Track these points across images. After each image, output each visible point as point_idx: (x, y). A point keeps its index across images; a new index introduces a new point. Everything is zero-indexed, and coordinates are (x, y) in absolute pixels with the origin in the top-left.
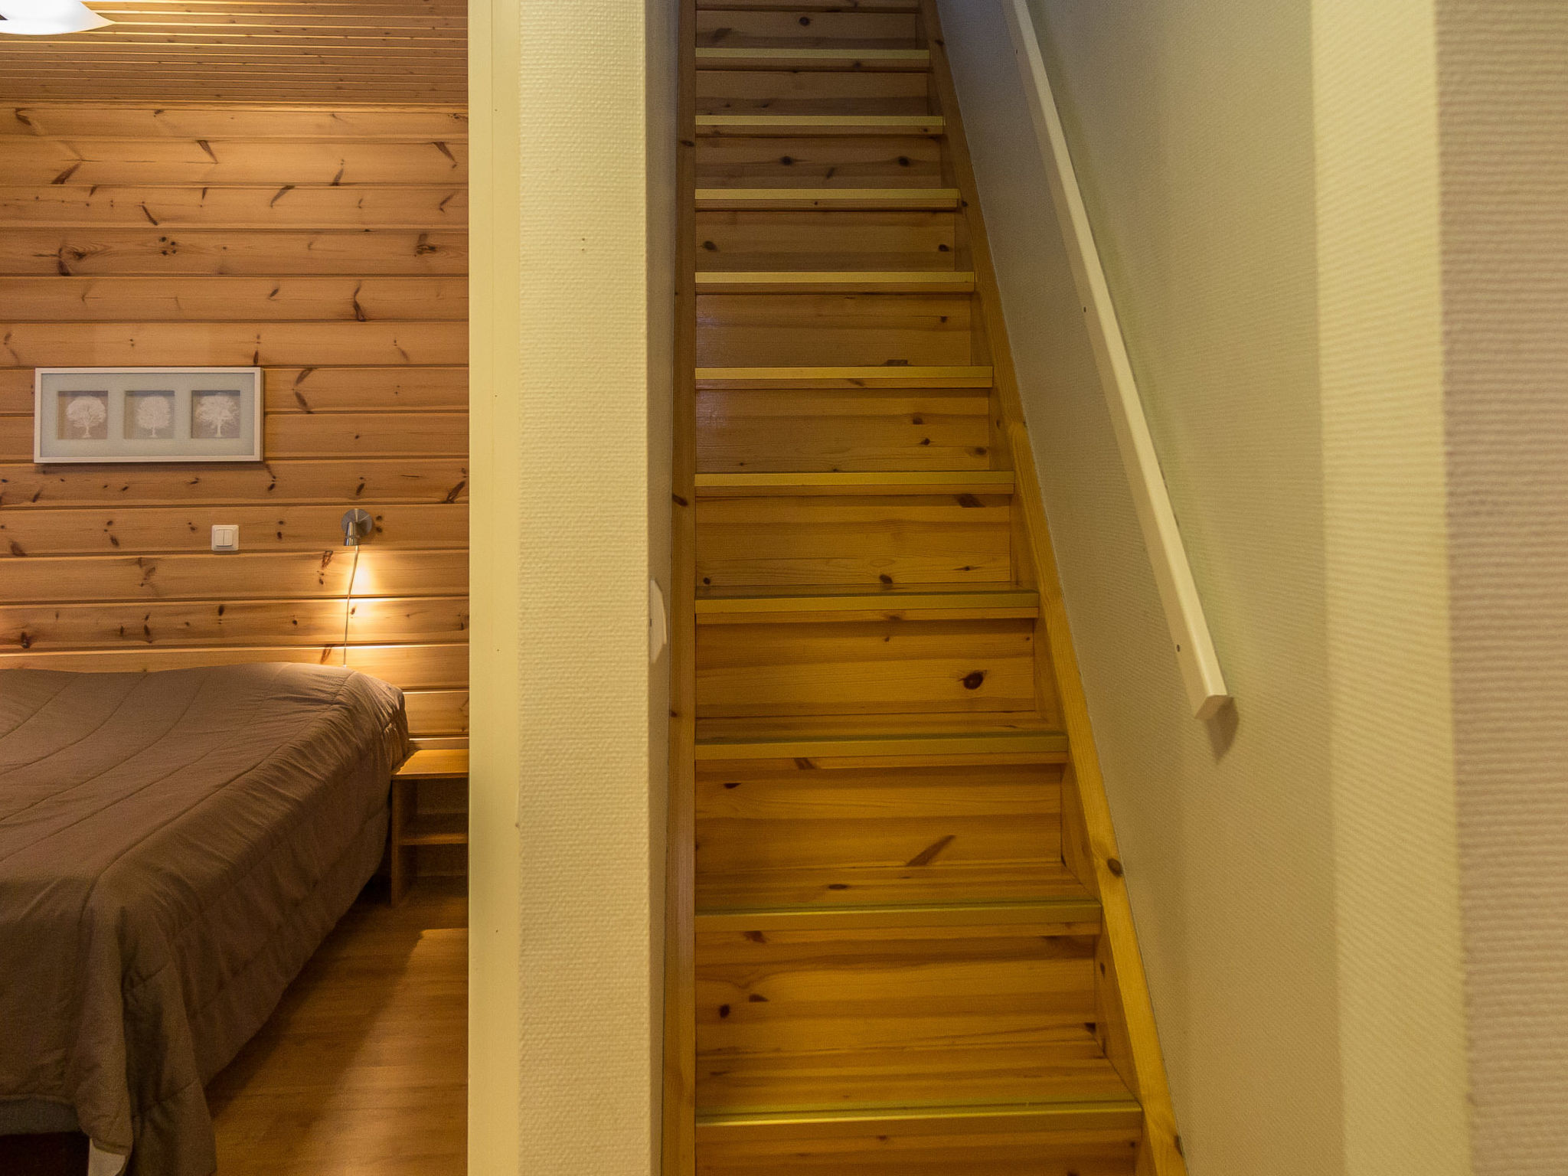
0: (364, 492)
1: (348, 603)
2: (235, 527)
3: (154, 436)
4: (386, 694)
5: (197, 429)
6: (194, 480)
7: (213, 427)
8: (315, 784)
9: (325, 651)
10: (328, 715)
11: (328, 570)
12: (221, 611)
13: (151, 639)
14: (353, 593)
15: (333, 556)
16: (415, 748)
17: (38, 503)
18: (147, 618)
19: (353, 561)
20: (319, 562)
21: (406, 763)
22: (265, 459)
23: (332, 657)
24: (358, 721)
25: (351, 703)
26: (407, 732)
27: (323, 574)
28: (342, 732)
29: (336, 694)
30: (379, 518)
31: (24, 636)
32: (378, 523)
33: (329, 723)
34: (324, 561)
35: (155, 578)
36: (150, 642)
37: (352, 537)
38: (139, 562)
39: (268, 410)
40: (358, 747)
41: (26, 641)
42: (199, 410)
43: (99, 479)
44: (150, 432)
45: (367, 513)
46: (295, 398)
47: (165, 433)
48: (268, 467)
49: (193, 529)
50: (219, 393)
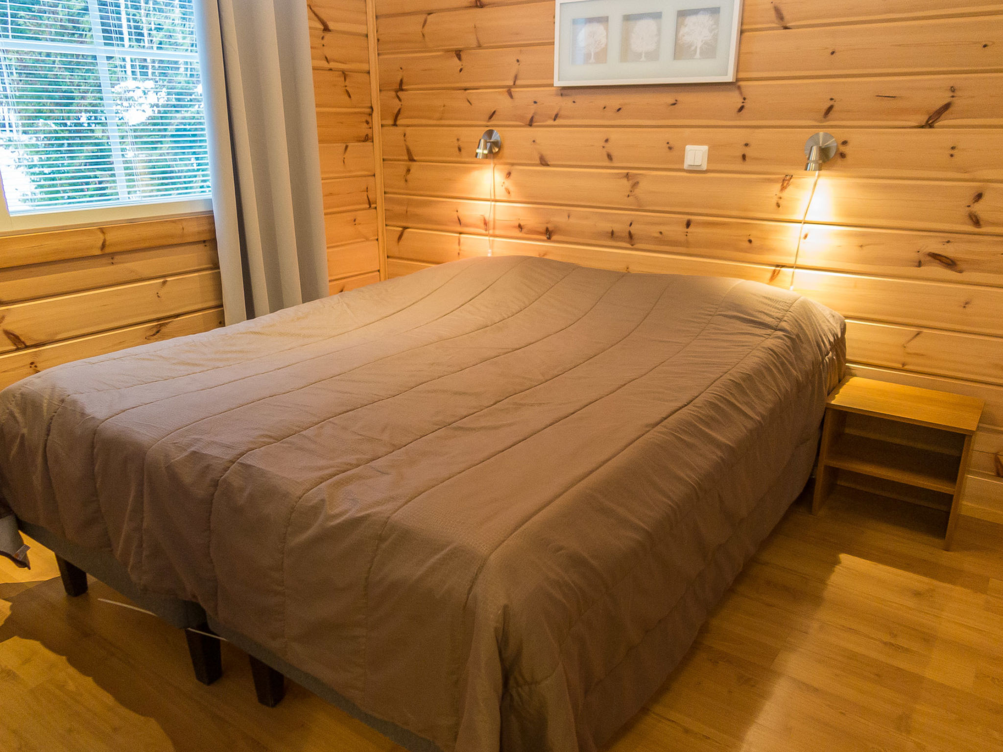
0: (832, 115)
1: (802, 228)
2: (705, 148)
3: (643, 58)
4: (829, 321)
5: (680, 51)
6: (674, 102)
7: (693, 48)
8: (750, 425)
9: (774, 271)
10: (770, 343)
11: (786, 194)
12: (688, 224)
13: (633, 243)
14: (808, 219)
15: (792, 180)
16: (850, 374)
17: (557, 122)
18: (631, 224)
19: (812, 186)
20: (778, 186)
21: (841, 390)
22: (738, 80)
23: (780, 277)
24: (800, 351)
25: (795, 331)
26: (845, 359)
27: (780, 198)
28: (783, 364)
29: (780, 320)
30: (845, 143)
31: (547, 230)
32: (843, 149)
33: (772, 353)
34: (782, 185)
35: (638, 191)
36: (632, 245)
37: (814, 162)
38: (627, 176)
39: (745, 27)
40: (797, 381)
41: (549, 234)
42: (684, 30)
43: (601, 100)
44: (640, 55)
45: (833, 137)
46: (773, 13)
47: (653, 56)
48: (739, 88)
49: (670, 148)
50: (701, 12)
